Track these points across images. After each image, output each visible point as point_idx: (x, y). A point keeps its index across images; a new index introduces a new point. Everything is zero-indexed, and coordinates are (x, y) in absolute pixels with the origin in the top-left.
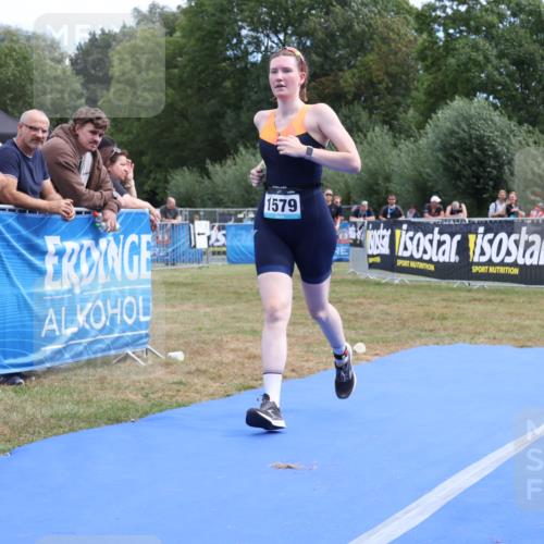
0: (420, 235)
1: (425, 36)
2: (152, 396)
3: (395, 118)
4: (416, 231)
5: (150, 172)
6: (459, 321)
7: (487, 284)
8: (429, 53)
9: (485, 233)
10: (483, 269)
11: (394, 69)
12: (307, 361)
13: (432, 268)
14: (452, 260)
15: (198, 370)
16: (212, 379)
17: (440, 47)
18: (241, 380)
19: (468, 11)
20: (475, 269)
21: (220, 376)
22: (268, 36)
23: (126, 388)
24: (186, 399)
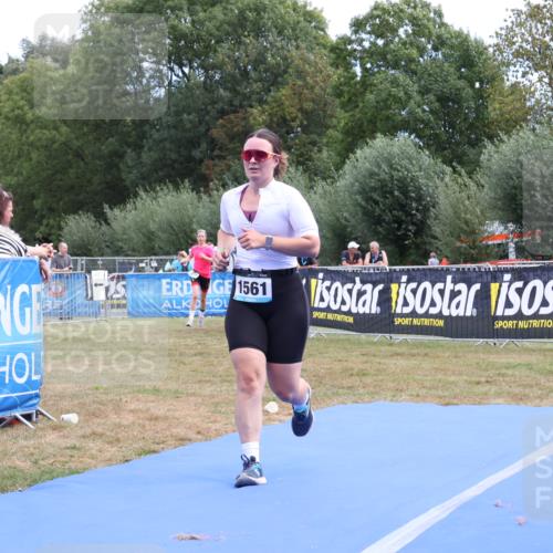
0: (338, 284)
1: (340, 71)
2: (41, 462)
3: (310, 159)
4: (333, 281)
5: (43, 217)
6: (380, 377)
7: (410, 337)
8: (346, 89)
9: (408, 282)
10: (406, 321)
11: (308, 106)
12: (215, 421)
13: (351, 320)
14: (373, 312)
15: (94, 433)
16: (109, 443)
17: (356, 83)
18: (141, 444)
19: (386, 45)
20: (398, 321)
21: (118, 440)
22: (172, 69)
23: (13, 454)
24: (80, 465)
